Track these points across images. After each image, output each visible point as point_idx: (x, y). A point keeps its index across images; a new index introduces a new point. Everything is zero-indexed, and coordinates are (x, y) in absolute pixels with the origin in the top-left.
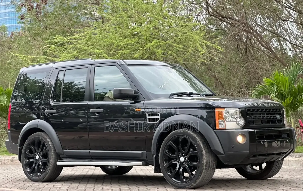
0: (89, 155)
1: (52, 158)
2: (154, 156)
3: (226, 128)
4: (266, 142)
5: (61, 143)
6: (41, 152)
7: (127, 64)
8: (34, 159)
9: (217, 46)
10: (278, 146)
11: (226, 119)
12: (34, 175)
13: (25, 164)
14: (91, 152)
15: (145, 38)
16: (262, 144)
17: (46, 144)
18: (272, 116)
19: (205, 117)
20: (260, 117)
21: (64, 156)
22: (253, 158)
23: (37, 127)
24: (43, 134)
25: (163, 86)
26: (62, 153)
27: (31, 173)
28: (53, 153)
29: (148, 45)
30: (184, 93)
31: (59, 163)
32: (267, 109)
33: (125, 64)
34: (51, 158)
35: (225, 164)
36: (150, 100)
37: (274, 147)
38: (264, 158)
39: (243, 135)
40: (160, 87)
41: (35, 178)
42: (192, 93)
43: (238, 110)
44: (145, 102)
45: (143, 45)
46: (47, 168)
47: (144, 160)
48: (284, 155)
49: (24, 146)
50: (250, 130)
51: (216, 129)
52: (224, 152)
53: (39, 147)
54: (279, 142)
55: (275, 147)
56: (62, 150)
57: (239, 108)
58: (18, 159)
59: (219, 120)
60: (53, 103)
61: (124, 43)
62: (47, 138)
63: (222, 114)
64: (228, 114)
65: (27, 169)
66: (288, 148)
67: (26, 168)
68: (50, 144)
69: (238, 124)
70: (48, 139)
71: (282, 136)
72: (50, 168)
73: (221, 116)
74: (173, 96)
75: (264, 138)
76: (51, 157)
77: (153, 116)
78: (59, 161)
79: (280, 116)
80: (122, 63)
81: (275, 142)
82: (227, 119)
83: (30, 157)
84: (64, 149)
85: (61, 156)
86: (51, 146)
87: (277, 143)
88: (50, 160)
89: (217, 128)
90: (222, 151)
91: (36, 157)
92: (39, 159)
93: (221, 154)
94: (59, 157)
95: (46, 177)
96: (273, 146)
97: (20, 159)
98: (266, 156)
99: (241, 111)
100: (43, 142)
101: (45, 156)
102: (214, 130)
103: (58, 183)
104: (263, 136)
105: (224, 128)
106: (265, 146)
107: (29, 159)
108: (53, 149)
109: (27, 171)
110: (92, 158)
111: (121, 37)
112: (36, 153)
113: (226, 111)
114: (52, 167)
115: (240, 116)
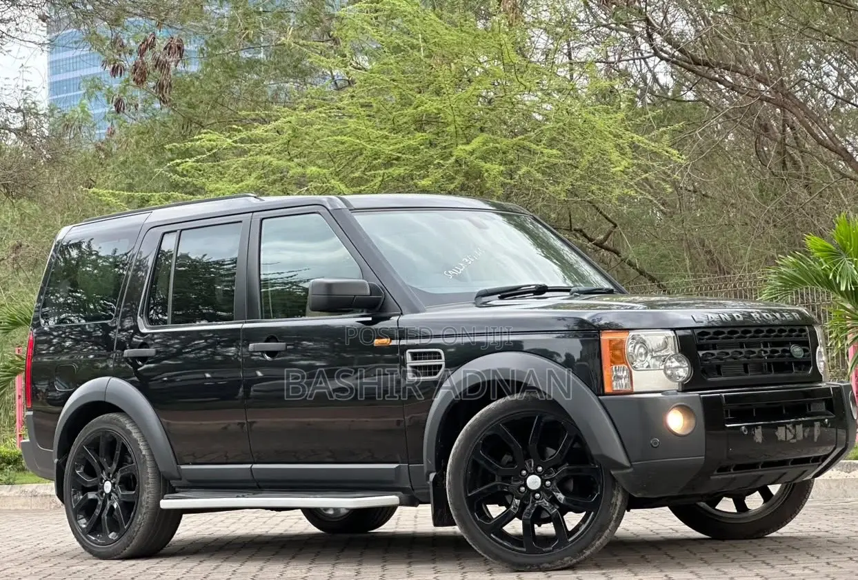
0: (249, 477)
1: (147, 491)
2: (432, 476)
3: (635, 390)
4: (757, 428)
5: (172, 443)
6: (117, 470)
7: (352, 208)
8: (100, 491)
9: (666, 148)
10: (794, 438)
11: (635, 364)
12: (98, 538)
13: (74, 507)
14: (254, 469)
15: (451, 129)
16: (744, 434)
17: (129, 449)
18: (777, 349)
19: (577, 356)
20: (741, 353)
21: (179, 481)
22: (720, 477)
23: (103, 400)
24: (122, 419)
25: (459, 271)
26: (176, 474)
27: (89, 533)
28: (150, 475)
29: (461, 150)
30: (520, 287)
31: (166, 504)
32: (773, 328)
33: (345, 207)
34: (144, 490)
35: (636, 496)
36: (417, 311)
37: (781, 441)
38: (754, 476)
39: (685, 409)
40: (450, 272)
41: (102, 549)
42: (546, 287)
43: (671, 333)
44: (402, 318)
45: (448, 151)
46: (135, 519)
47: (403, 490)
48: (819, 465)
49: (70, 455)
50: (708, 393)
51: (604, 394)
52: (630, 462)
53: (111, 455)
54: (799, 428)
55: (786, 442)
56: (175, 465)
57: (674, 330)
58: (54, 492)
59: (614, 367)
60: (147, 328)
61: (392, 147)
62: (133, 431)
63: (622, 350)
64: (640, 347)
65: (79, 521)
66: (829, 444)
67: (77, 520)
68: (142, 447)
69: (670, 377)
70: (135, 435)
71: (812, 408)
72: (142, 518)
73: (619, 356)
74: (485, 299)
75: (754, 415)
76: (146, 486)
77: (425, 359)
78: (166, 496)
79: (805, 347)
80: (336, 206)
81: (786, 428)
82: (637, 364)
83: (88, 486)
84: (179, 461)
85: (174, 483)
86: (144, 453)
87: (791, 428)
88: (142, 496)
89: (607, 390)
90: (623, 459)
91: (103, 486)
92: (112, 491)
93: (622, 467)
94: (168, 486)
95: (131, 545)
96: (779, 439)
97: (60, 494)
98: (760, 468)
99: (679, 336)
100: (123, 444)
101: (129, 482)
102: (598, 395)
103: (164, 562)
104: (751, 411)
105: (629, 389)
106: (755, 438)
107: (85, 490)
108: (149, 463)
109: (81, 527)
110: (258, 485)
111: (385, 128)
112: (104, 476)
113: (633, 339)
114: (148, 515)
115: (676, 354)
